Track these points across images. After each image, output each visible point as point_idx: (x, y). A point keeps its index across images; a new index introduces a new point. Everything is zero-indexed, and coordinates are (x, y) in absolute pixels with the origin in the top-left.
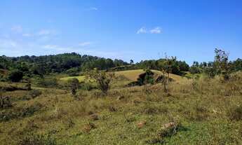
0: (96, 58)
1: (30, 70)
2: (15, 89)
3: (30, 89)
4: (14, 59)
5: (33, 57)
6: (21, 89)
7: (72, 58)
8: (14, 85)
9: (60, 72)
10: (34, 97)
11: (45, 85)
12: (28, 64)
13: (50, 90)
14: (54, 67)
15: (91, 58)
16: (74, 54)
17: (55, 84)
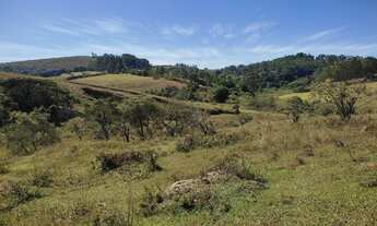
0: (343, 58)
1: (237, 86)
2: (220, 112)
3: (238, 112)
4: (218, 72)
5: (241, 66)
6: (228, 112)
7: (297, 62)
8: (219, 106)
9: (278, 87)
10: (243, 123)
11: (258, 107)
12: (234, 78)
13: (265, 114)
14: (269, 80)
15: (332, 59)
16: (301, 55)
17: (272, 106)
